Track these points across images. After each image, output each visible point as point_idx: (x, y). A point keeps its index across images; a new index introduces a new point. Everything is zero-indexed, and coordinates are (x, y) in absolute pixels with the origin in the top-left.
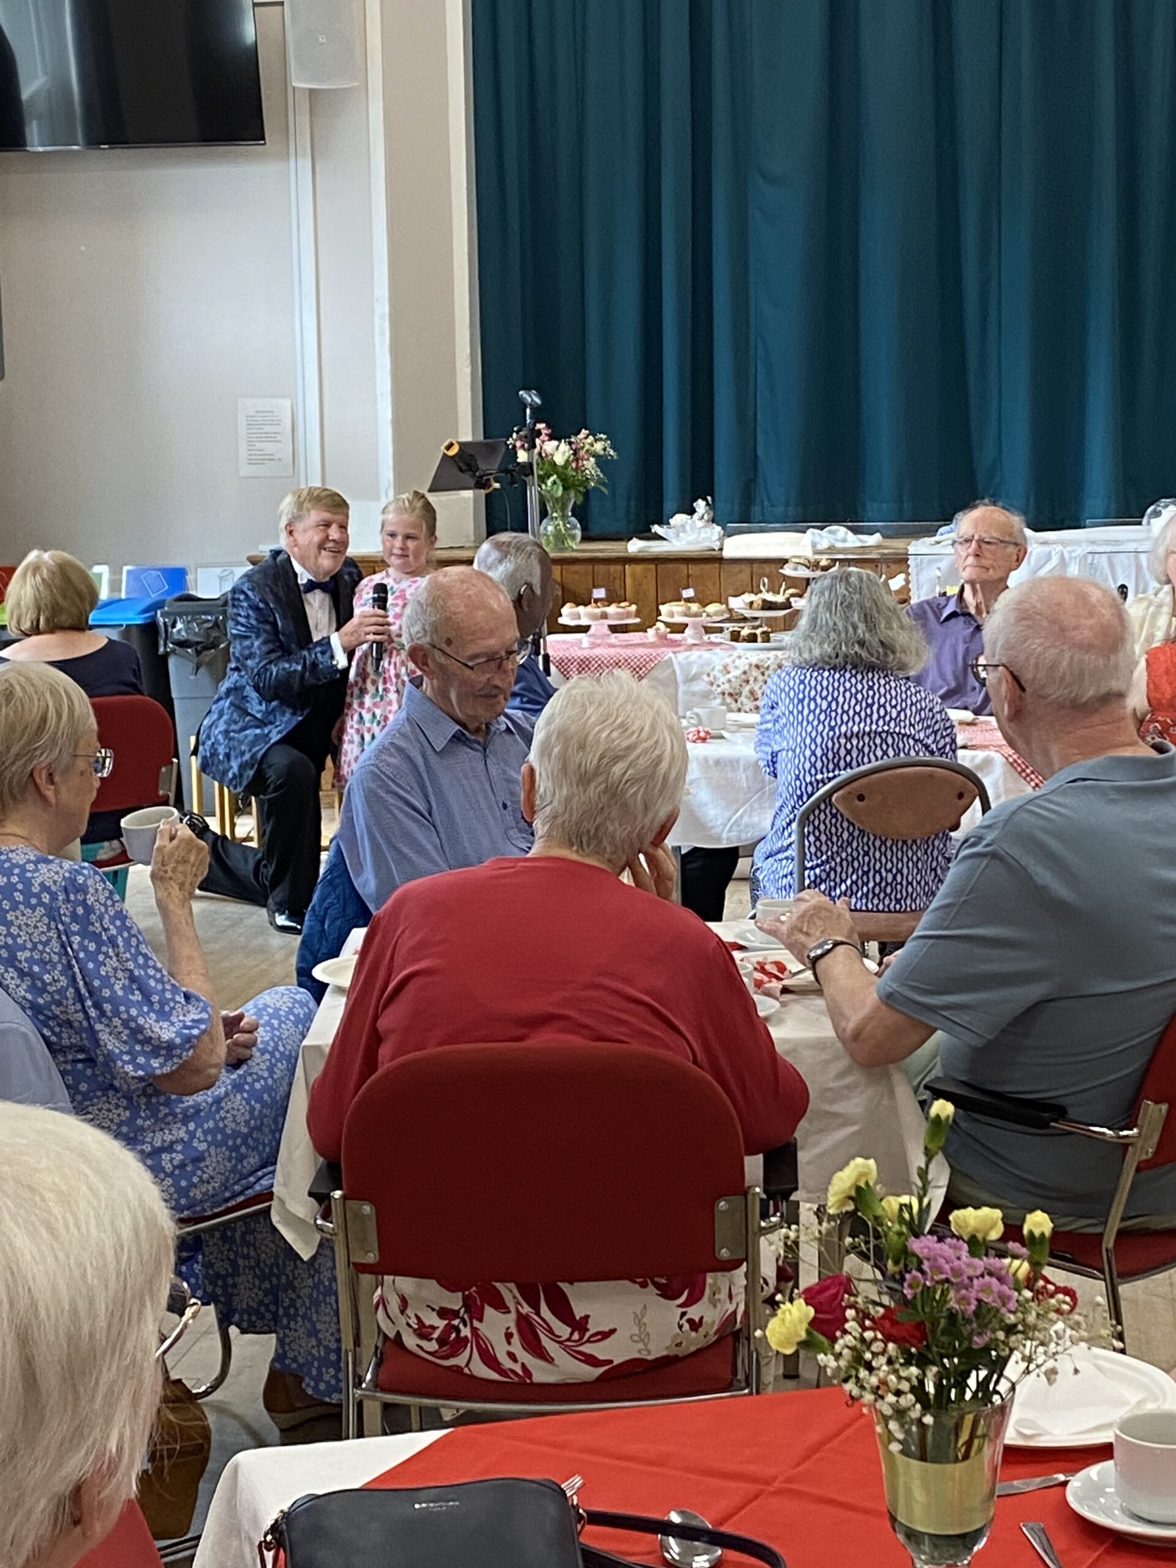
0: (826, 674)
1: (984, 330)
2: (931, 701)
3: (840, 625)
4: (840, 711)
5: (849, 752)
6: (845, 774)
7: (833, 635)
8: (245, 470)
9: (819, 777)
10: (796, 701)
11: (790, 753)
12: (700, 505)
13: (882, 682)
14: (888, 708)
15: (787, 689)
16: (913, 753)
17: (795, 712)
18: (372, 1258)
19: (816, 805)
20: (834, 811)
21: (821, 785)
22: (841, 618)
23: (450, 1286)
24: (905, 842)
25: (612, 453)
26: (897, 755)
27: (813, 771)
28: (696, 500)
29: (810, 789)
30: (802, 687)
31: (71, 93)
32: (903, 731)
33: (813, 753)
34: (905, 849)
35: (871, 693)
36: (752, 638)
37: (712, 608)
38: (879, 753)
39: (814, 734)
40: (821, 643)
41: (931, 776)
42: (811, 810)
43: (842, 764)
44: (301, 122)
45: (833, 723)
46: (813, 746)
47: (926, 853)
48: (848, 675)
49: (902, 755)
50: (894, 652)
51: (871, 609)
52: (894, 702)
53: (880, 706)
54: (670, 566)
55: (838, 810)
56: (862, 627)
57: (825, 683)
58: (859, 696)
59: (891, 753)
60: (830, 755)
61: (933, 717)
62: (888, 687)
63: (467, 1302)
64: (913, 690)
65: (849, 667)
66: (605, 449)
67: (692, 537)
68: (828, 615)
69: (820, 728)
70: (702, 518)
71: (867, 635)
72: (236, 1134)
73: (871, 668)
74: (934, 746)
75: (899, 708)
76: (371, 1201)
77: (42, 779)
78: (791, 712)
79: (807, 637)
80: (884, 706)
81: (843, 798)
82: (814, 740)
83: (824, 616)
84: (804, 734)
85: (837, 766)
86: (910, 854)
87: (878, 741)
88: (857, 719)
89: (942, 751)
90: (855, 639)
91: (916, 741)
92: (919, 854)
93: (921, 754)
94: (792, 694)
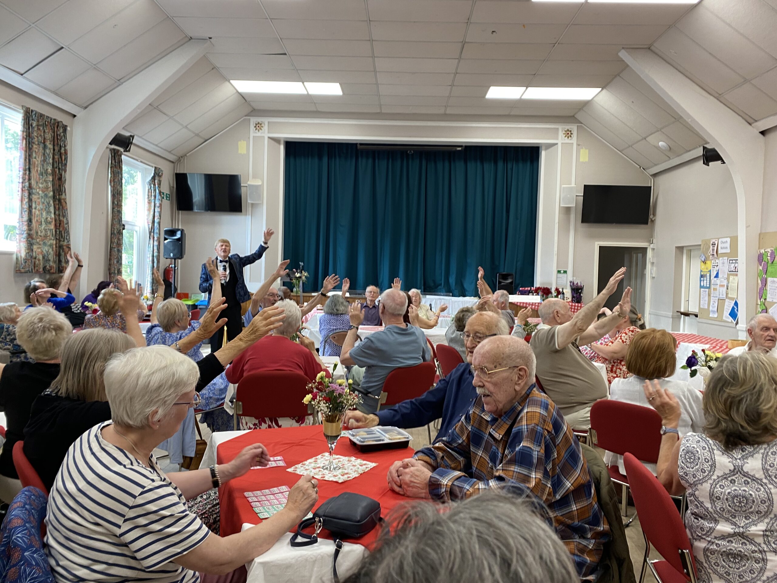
1: (381, 258)
18: (241, 413)
23: (256, 418)
31: (203, 202)
44: (250, 209)
63: (259, 422)
77: (177, 322)
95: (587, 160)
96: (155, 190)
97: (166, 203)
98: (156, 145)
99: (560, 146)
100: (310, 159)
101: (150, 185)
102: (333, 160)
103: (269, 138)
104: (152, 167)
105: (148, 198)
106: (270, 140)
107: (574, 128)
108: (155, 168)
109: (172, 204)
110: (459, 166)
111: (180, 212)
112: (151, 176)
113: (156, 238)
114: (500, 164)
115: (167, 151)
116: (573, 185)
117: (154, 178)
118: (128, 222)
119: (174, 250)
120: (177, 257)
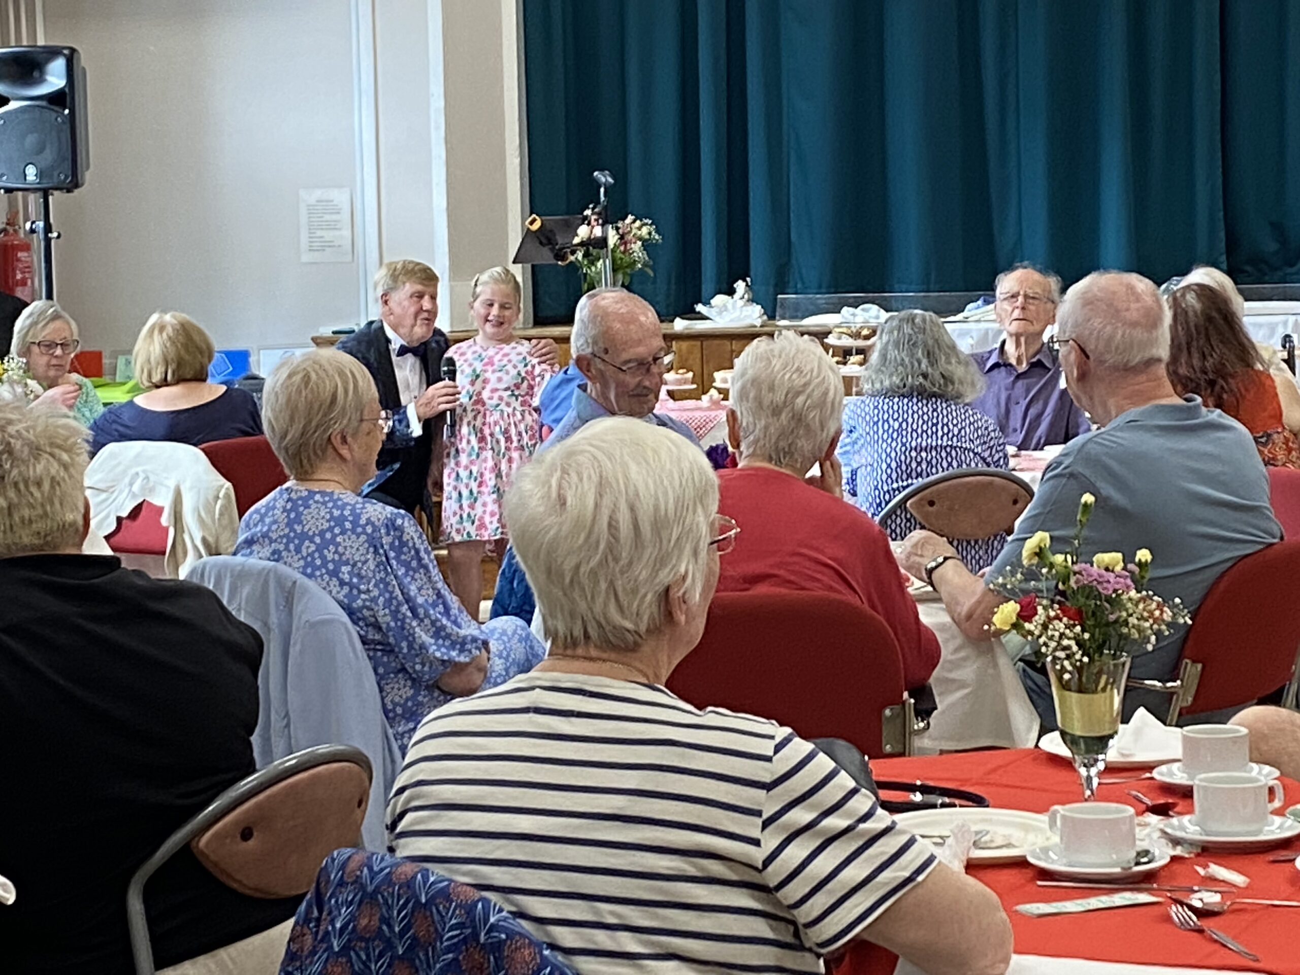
0: (896, 400)
2: (986, 421)
3: (907, 360)
4: (909, 430)
5: (919, 464)
6: (919, 482)
7: (900, 368)
8: (306, 258)
9: (895, 485)
10: (872, 424)
11: (869, 468)
12: (740, 286)
13: (944, 405)
14: (951, 426)
15: (863, 414)
16: (973, 465)
17: (872, 433)
19: (893, 511)
20: (908, 516)
21: (897, 492)
22: (907, 356)
24: (969, 543)
25: (657, 237)
26: (959, 466)
27: (889, 481)
28: (736, 281)
29: (887, 497)
30: (876, 411)
32: (964, 445)
33: (889, 466)
34: (969, 548)
35: (935, 414)
38: (945, 464)
39: (888, 450)
40: (891, 376)
41: (991, 483)
42: (888, 515)
43: (914, 474)
45: (904, 440)
46: (889, 460)
47: (987, 552)
48: (915, 400)
49: (964, 466)
50: (953, 383)
51: (933, 347)
52: (955, 422)
53: (943, 425)
54: (717, 342)
55: (911, 515)
56: (925, 363)
57: (896, 407)
58: (926, 417)
59: (955, 464)
60: (904, 468)
61: (989, 434)
62: (949, 409)
64: (971, 412)
65: (915, 394)
66: (650, 234)
67: (734, 316)
68: (896, 352)
69: (894, 444)
70: (743, 298)
71: (930, 370)
73: (934, 395)
74: (989, 459)
75: (959, 426)
77: (337, 441)
78: (868, 433)
79: (879, 371)
80: (947, 425)
81: (917, 505)
82: (888, 455)
83: (892, 353)
84: (880, 451)
85: (909, 476)
86: (973, 552)
87: (944, 454)
88: (925, 435)
89: (997, 464)
90: (919, 372)
91: (975, 454)
92: (981, 553)
93: (980, 465)
94: (868, 418)
119: (40, 150)
120: (55, 182)
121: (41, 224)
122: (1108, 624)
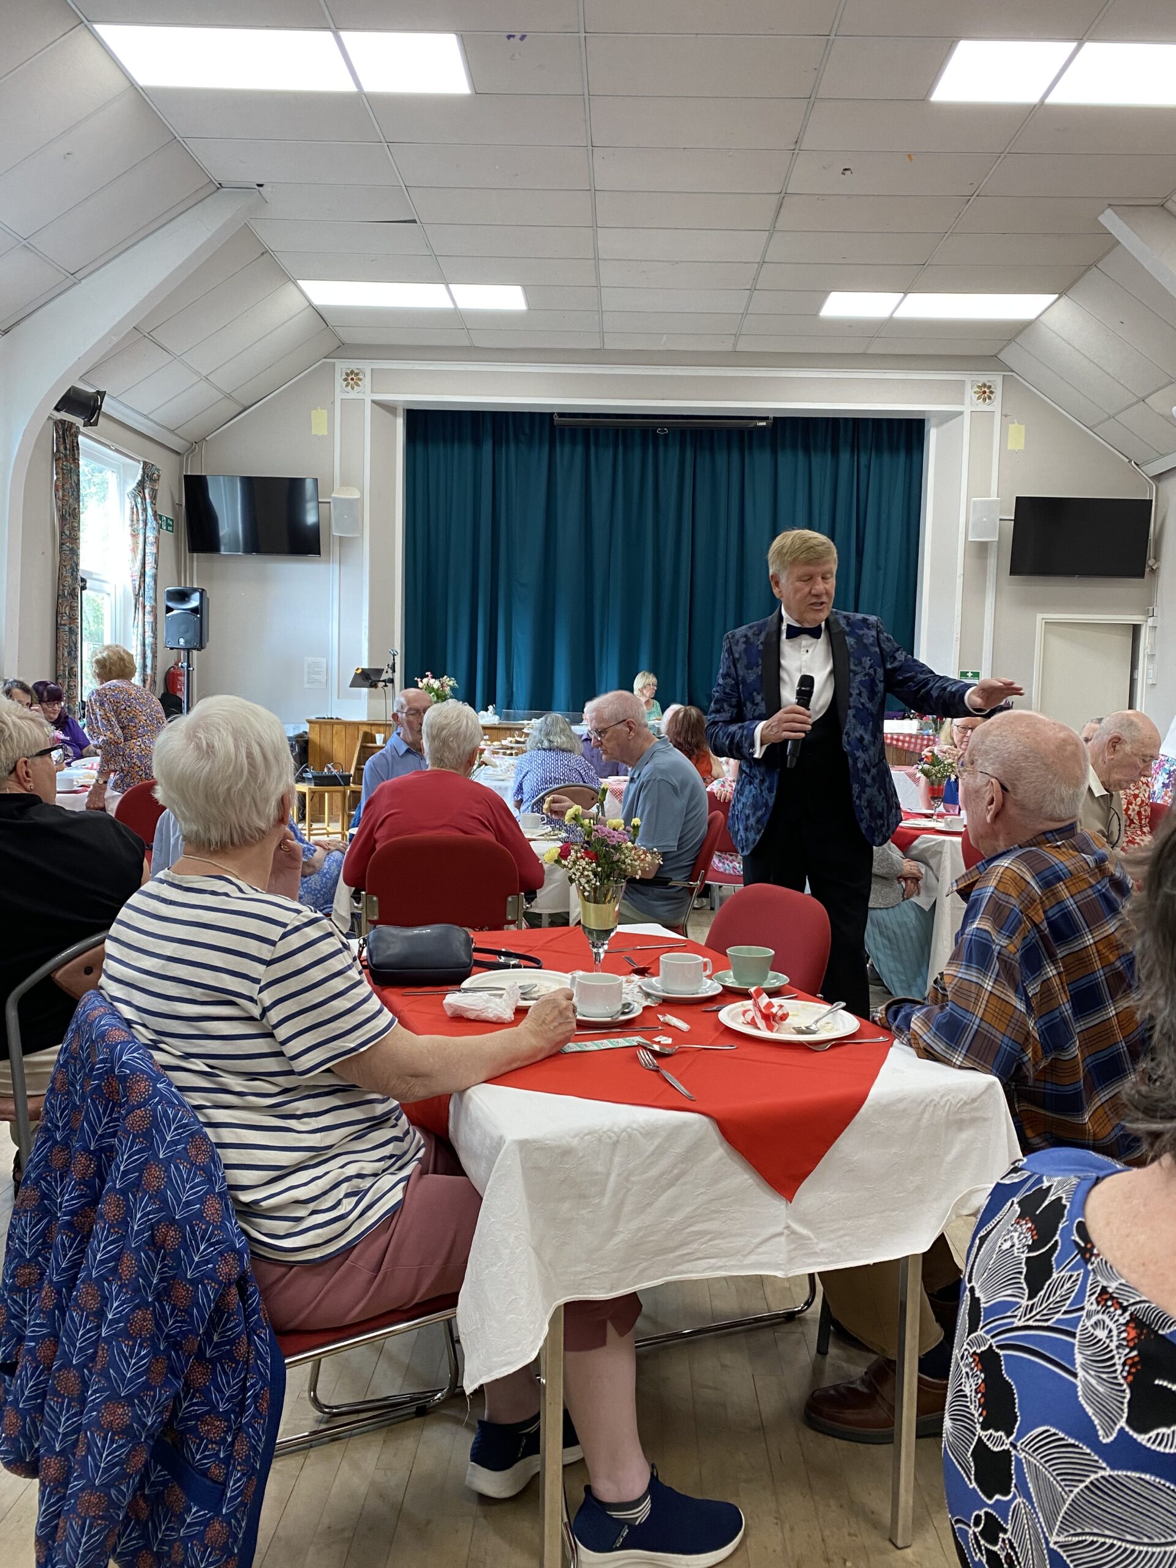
1: (601, 652)
8: (306, 685)
12: (491, 708)
25: (456, 686)
28: (491, 704)
31: (238, 537)
36: (511, 754)
37: (495, 743)
44: (336, 549)
66: (453, 685)
67: (487, 719)
70: (492, 712)
72: (316, 889)
76: (377, 896)
95: (1021, 446)
96: (145, 510)
97: (168, 537)
98: (146, 417)
99: (967, 417)
100: (456, 445)
101: (135, 497)
102: (504, 446)
103: (373, 402)
104: (139, 461)
105: (132, 525)
106: (377, 408)
107: (996, 380)
108: (145, 463)
109: (177, 539)
110: (761, 460)
111: (195, 555)
112: (137, 481)
113: (148, 609)
114: (845, 456)
115: (168, 429)
116: (994, 498)
117: (141, 485)
118: (92, 573)
119: (187, 632)
120: (192, 646)
121: (185, 664)
122: (613, 862)
